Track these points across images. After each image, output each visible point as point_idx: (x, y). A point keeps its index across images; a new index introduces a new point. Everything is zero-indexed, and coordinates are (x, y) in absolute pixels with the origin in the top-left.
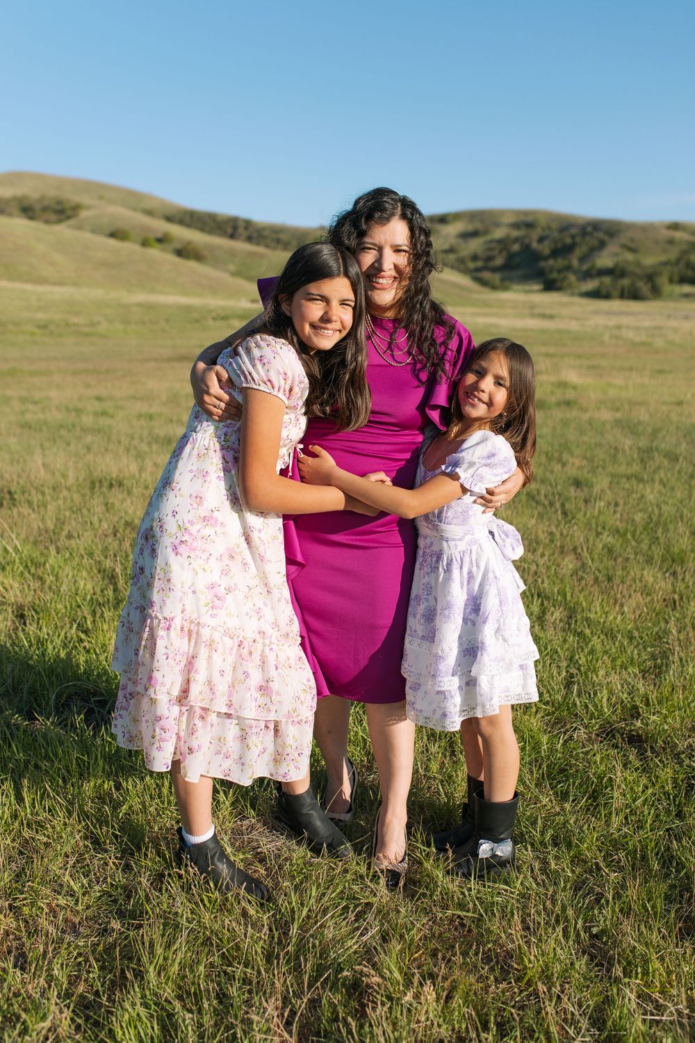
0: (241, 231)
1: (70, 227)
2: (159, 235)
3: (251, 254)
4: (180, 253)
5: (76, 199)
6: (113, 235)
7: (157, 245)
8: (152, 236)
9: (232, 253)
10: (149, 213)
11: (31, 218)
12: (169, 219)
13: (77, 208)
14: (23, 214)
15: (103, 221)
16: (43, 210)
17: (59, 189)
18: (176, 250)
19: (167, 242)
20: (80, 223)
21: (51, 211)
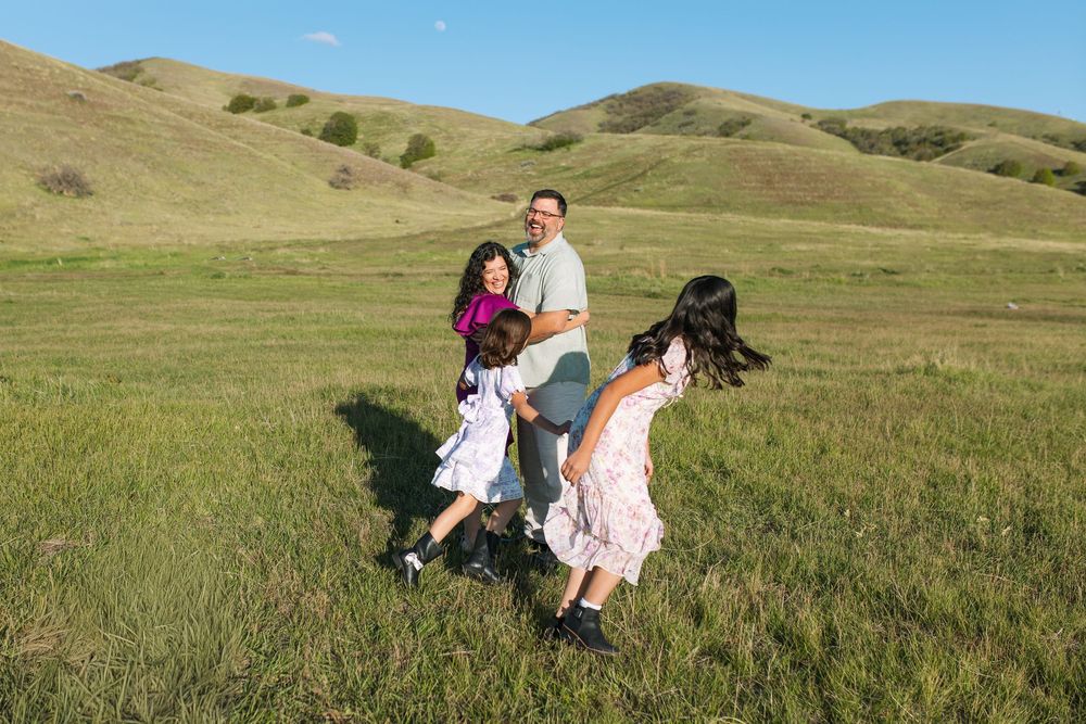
1: (942, 162)
2: (1060, 166)
4: (1083, 189)
5: (962, 128)
6: (996, 170)
7: (1054, 178)
8: (1049, 168)
10: (1053, 139)
11: (903, 153)
12: (1078, 146)
13: (962, 137)
14: (894, 149)
15: (988, 153)
16: (919, 143)
17: (942, 117)
18: (1078, 183)
19: (1069, 174)
20: (959, 155)
21: (927, 144)
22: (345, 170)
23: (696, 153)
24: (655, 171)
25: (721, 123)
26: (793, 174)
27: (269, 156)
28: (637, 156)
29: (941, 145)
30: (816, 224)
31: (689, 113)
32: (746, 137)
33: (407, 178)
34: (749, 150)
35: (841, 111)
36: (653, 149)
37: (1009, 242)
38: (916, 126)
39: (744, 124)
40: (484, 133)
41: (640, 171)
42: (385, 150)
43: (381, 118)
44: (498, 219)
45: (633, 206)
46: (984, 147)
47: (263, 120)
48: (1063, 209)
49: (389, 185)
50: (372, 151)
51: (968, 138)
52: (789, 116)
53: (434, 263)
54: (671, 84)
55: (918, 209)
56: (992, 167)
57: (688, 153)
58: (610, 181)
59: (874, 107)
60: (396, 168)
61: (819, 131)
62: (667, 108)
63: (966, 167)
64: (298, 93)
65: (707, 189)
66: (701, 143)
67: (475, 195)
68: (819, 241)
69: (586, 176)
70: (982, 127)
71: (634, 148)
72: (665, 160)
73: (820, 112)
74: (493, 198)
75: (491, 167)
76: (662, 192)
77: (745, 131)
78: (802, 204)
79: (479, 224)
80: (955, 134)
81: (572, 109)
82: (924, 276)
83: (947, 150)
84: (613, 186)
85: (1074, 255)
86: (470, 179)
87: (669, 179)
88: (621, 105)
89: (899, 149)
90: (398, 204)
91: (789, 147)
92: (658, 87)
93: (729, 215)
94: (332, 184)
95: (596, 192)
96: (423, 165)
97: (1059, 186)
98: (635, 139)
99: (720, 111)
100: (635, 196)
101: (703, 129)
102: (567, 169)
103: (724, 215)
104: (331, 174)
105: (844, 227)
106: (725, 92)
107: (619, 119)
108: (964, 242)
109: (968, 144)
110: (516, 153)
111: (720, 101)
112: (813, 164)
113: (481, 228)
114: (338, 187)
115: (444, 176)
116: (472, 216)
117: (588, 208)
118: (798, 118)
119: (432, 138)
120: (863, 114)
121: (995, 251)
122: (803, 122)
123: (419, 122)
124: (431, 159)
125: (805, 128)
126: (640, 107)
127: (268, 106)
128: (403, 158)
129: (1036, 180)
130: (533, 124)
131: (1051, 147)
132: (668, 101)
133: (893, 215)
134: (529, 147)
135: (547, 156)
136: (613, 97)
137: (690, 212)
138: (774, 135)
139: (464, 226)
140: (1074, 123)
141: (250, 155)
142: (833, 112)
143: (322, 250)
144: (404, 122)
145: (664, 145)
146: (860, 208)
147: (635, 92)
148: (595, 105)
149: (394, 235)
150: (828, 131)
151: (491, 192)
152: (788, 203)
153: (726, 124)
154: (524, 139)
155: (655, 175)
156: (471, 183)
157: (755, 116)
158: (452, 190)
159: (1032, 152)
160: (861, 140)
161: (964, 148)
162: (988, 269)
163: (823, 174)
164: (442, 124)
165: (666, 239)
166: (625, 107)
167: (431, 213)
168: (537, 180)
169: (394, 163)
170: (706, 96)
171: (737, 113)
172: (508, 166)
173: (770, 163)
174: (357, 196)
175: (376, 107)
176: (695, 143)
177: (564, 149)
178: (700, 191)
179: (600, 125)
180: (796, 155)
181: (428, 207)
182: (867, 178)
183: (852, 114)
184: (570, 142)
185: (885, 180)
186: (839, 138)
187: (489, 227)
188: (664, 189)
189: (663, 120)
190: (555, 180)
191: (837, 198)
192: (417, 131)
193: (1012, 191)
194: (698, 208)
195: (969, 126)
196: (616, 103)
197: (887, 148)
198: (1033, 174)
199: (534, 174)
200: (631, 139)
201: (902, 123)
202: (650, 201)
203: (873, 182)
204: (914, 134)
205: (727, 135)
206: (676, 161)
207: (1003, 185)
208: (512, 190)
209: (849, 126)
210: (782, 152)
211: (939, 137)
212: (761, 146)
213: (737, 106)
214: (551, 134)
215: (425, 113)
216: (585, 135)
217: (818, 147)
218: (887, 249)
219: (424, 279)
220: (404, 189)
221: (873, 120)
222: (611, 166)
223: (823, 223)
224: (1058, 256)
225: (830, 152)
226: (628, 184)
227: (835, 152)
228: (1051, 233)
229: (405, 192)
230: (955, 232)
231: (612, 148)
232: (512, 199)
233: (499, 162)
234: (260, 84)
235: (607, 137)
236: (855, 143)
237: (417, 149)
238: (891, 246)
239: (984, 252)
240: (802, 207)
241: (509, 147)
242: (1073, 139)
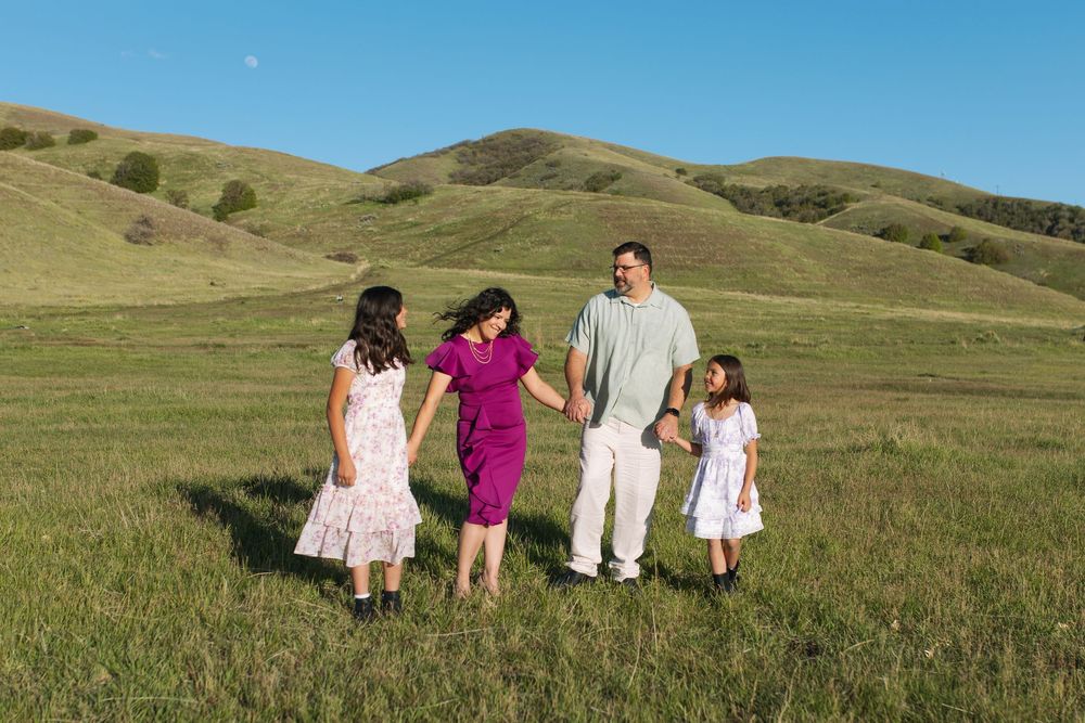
0: (1064, 222)
1: (826, 225)
2: (946, 232)
3: (1071, 254)
4: (971, 256)
5: (845, 188)
6: (883, 234)
7: (941, 243)
8: (935, 233)
9: (1046, 254)
10: (937, 203)
11: (785, 215)
12: (964, 211)
13: (846, 198)
14: (776, 209)
15: (873, 216)
16: (801, 204)
17: (825, 177)
18: (965, 250)
19: (955, 240)
20: (846, 218)
21: (810, 206)
22: (146, 221)
23: (562, 209)
24: (516, 229)
25: (587, 177)
26: (671, 236)
27: (47, 203)
28: (496, 212)
29: (824, 207)
30: (698, 290)
31: (551, 165)
32: (617, 193)
33: (223, 233)
34: (622, 207)
35: (718, 166)
36: (514, 203)
37: (901, 312)
38: (799, 185)
39: (614, 178)
40: (315, 181)
41: (500, 228)
42: (194, 199)
43: (188, 161)
44: (336, 282)
45: (493, 268)
46: (868, 210)
47: (37, 159)
48: (951, 276)
49: (200, 240)
50: (178, 199)
51: (853, 200)
52: (660, 171)
53: (262, 333)
54: (531, 132)
55: (805, 275)
56: (878, 232)
57: (553, 209)
58: (466, 239)
59: (753, 163)
60: (209, 220)
61: (695, 188)
62: (526, 158)
63: (851, 230)
64: (81, 128)
65: (576, 250)
66: (568, 197)
67: (307, 254)
68: (705, 310)
69: (438, 233)
70: (865, 189)
71: (491, 202)
72: (527, 216)
73: (696, 166)
74: (329, 257)
75: (324, 222)
76: (526, 253)
77: (614, 186)
78: (681, 268)
79: (313, 287)
80: (839, 195)
81: (419, 157)
82: (824, 347)
83: (831, 213)
84: (467, 246)
85: (971, 325)
86: (299, 236)
87: (533, 239)
88: (474, 153)
89: (781, 210)
90: (213, 263)
91: (665, 205)
92: (516, 135)
93: (602, 280)
94: (128, 238)
95: (449, 252)
96: (241, 218)
97: (945, 252)
98: (492, 192)
99: (587, 163)
100: (495, 257)
101: (570, 181)
102: (416, 225)
103: (596, 280)
104: (128, 227)
105: (729, 294)
106: (591, 142)
107: (473, 170)
108: (857, 310)
109: (852, 206)
110: (355, 205)
111: (588, 152)
112: (693, 224)
113: (316, 292)
114: (136, 242)
115: (269, 231)
116: (302, 278)
117: (441, 270)
118: (672, 174)
119: (252, 186)
120: (741, 170)
121: (891, 321)
122: (677, 177)
123: (236, 167)
124: (251, 210)
125: (679, 184)
126: (497, 156)
127: (44, 142)
128: (216, 208)
129: (922, 246)
130: (372, 172)
131: (936, 210)
132: (528, 150)
133: (778, 282)
134: (369, 199)
135: (391, 209)
136: (465, 144)
137: (558, 277)
138: (648, 190)
139: (294, 290)
140: (957, 185)
141: (23, 200)
142: (711, 167)
143: (119, 317)
144: (217, 166)
145: (527, 199)
146: (744, 273)
147: (490, 139)
148: (444, 152)
149: (209, 299)
150: (706, 188)
151: (325, 250)
152: (666, 267)
153: (594, 177)
154: (363, 189)
155: (516, 233)
156: (301, 240)
157: (625, 169)
158: (278, 247)
159: (917, 216)
160: (741, 199)
161: (847, 210)
162: (887, 340)
163: (703, 236)
164: (264, 169)
165: (534, 305)
166: (479, 155)
167: (253, 275)
168: (378, 238)
169: (206, 214)
170: (570, 145)
171: (606, 166)
172: (344, 221)
173: (645, 222)
174: (161, 252)
175: (181, 147)
176: (561, 197)
177: (410, 202)
178: (569, 252)
179: (451, 176)
180: (673, 213)
181: (250, 267)
182: (751, 240)
183: (731, 170)
184: (418, 194)
185: (769, 243)
186: (717, 197)
187: (326, 291)
188: (528, 249)
189: (522, 171)
190: (402, 238)
191: (719, 262)
192: (233, 177)
193: (900, 257)
194: (566, 272)
195: (852, 186)
196: (469, 151)
197: (768, 208)
198: (920, 239)
199: (375, 230)
200: (488, 192)
201: (783, 181)
202: (512, 263)
203: (757, 246)
204: (796, 194)
205: (595, 190)
206: (541, 217)
207: (891, 250)
208: (350, 248)
209: (727, 183)
210: (658, 210)
211: (822, 198)
212: (635, 203)
213: (606, 158)
214: (395, 184)
215: (242, 155)
216: (436, 186)
217: (695, 206)
218: (778, 318)
219: (254, 351)
220: (220, 245)
221: (755, 178)
222: (467, 223)
223: (705, 290)
224: (956, 326)
225: (710, 211)
226: (487, 243)
227: (715, 211)
228: (942, 302)
229: (221, 249)
230: (845, 301)
231: (466, 201)
232: (351, 259)
233: (335, 216)
234: (32, 115)
235: (460, 189)
236: (734, 202)
237: (233, 198)
238: (784, 315)
239: (880, 322)
240: (681, 272)
241: (345, 198)
242: (958, 203)
